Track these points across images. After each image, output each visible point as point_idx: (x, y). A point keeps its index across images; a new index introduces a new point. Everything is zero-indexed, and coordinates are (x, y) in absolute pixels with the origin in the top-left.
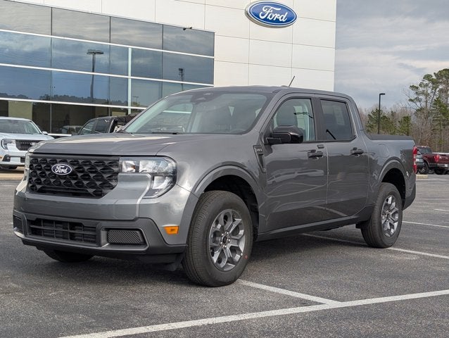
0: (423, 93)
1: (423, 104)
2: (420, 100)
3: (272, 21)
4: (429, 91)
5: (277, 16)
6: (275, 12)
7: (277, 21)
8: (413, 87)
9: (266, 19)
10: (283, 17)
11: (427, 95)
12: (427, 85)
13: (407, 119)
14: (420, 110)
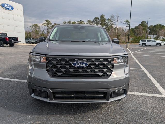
0: (32, 28)
1: (33, 30)
2: (32, 29)
3: (7, 8)
4: (34, 28)
5: (9, 7)
6: (8, 6)
7: (9, 9)
8: (30, 27)
9: (6, 8)
10: (10, 8)
11: (33, 28)
12: (33, 27)
13: (30, 33)
14: (32, 31)
